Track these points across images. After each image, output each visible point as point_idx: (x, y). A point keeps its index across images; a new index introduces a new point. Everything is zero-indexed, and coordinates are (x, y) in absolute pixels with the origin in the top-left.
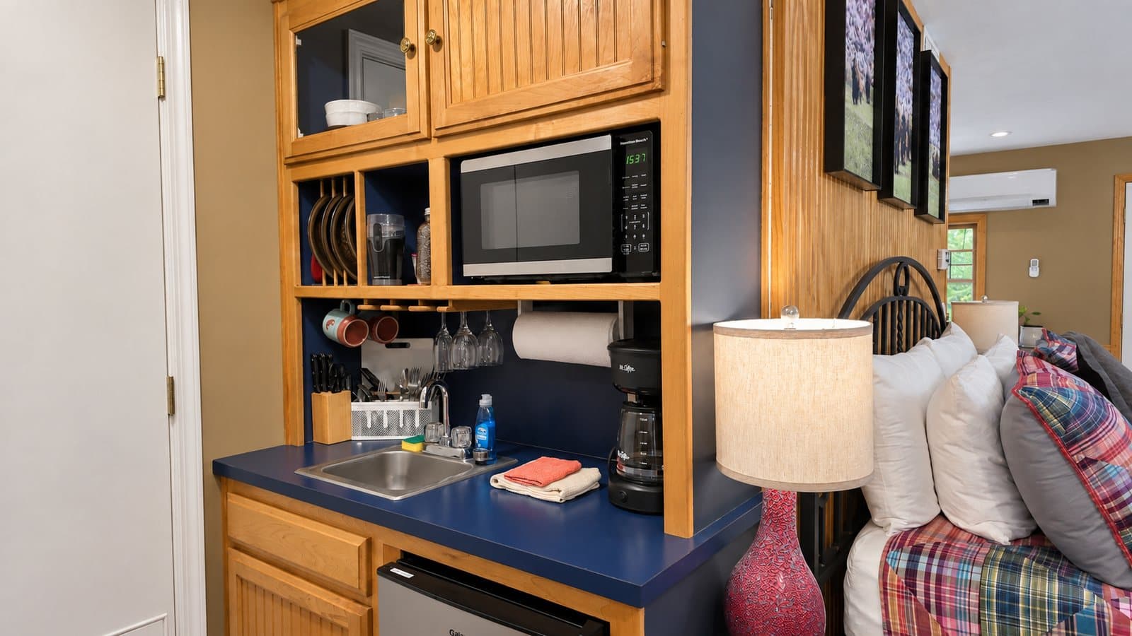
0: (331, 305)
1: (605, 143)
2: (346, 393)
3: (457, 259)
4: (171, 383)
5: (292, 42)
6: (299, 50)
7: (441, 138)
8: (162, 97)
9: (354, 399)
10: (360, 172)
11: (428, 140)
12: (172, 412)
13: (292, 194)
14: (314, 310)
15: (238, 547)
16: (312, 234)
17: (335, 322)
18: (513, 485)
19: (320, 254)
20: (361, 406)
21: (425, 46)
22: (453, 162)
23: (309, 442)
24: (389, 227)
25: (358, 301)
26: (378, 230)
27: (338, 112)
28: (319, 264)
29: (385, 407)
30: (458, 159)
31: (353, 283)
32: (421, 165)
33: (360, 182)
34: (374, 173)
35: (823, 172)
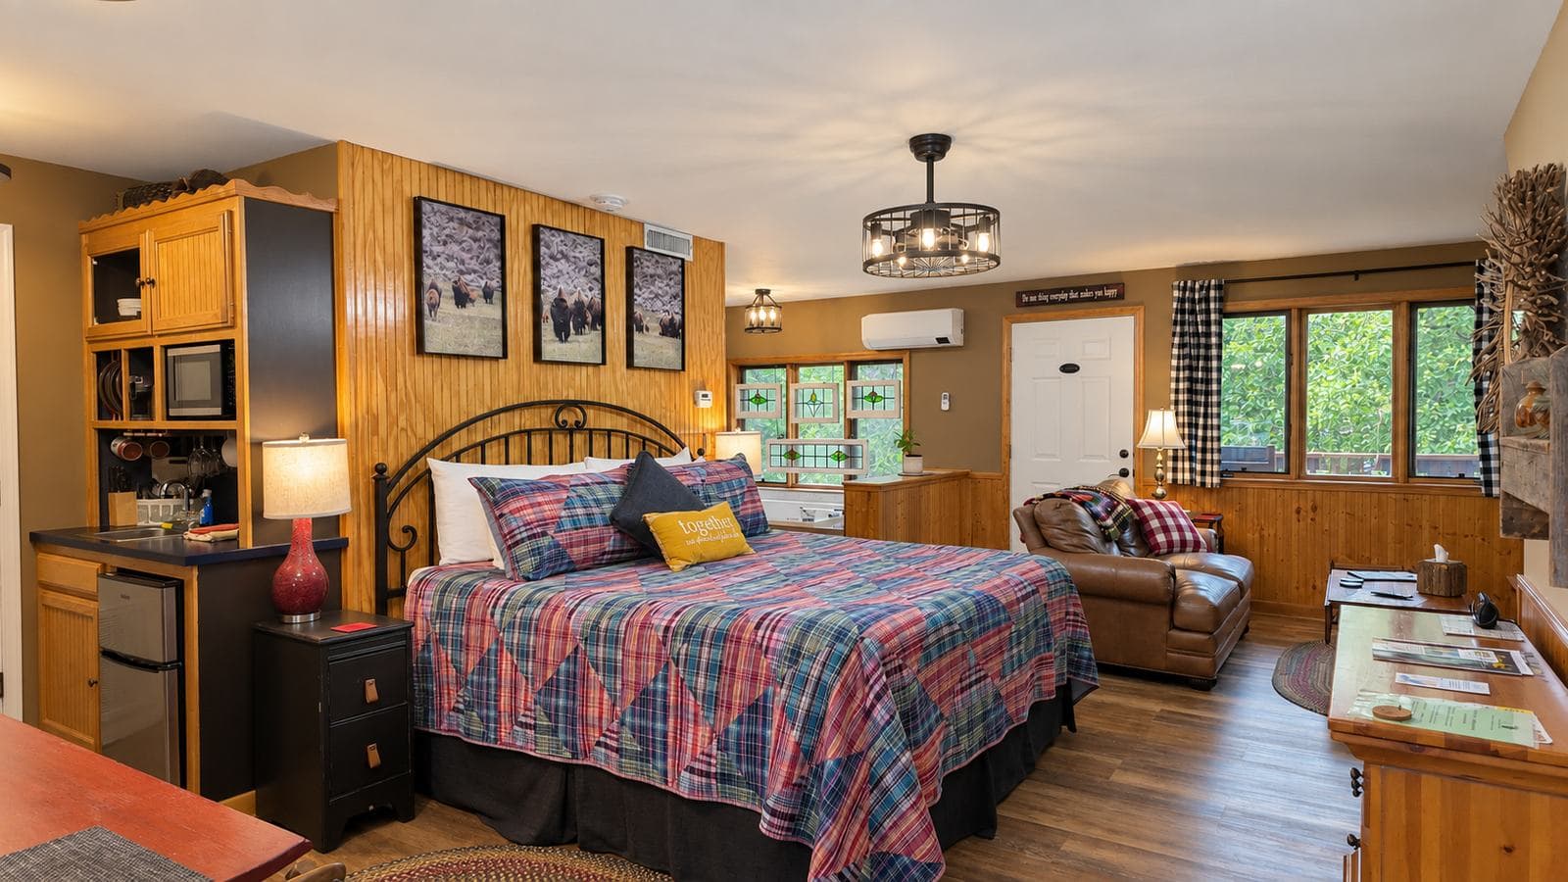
0: (117, 433)
1: (217, 348)
2: (131, 493)
3: (167, 406)
5: (89, 264)
6: (95, 268)
7: (160, 336)
9: (139, 498)
10: (126, 350)
11: (152, 336)
13: (89, 362)
14: (106, 436)
15: (48, 587)
16: (102, 387)
17: (117, 445)
18: (193, 536)
19: (107, 399)
20: (144, 502)
21: (148, 283)
22: (163, 349)
23: (105, 525)
24: (141, 384)
25: (126, 430)
26: (133, 386)
27: (127, 306)
28: (107, 406)
29: (161, 502)
30: (166, 348)
31: (122, 419)
32: (150, 350)
33: (124, 355)
34: (131, 352)
35: (418, 353)
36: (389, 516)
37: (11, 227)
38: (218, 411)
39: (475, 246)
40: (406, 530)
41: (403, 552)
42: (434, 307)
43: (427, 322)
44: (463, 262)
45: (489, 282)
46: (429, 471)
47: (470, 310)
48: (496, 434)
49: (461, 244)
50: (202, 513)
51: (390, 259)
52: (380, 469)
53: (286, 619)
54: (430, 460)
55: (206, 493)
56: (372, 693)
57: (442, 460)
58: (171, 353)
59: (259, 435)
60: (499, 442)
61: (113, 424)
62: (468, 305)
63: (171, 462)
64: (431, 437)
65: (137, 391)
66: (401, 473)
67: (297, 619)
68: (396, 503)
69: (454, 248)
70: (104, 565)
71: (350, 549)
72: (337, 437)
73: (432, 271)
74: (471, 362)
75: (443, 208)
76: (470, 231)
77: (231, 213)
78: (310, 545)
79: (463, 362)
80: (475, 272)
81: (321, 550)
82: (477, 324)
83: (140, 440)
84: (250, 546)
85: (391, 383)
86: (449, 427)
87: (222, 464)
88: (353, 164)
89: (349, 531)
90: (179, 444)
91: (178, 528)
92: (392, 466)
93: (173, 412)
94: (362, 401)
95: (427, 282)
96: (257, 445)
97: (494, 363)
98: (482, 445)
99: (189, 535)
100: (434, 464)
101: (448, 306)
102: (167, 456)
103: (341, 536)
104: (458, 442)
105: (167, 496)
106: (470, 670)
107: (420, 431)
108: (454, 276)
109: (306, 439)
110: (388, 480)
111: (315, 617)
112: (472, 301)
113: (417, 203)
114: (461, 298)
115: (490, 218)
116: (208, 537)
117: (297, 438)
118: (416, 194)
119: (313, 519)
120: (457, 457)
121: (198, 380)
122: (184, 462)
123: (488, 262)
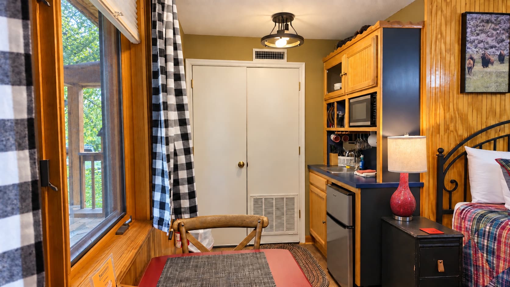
0: (333, 132)
1: (369, 97)
2: (337, 154)
3: (350, 122)
4: (300, 147)
5: (326, 72)
6: (328, 73)
7: (347, 95)
8: (299, 90)
9: (339, 156)
10: (336, 102)
11: (345, 95)
12: (299, 154)
13: (325, 106)
14: (330, 133)
15: (312, 184)
16: (328, 116)
17: (333, 137)
18: (358, 174)
19: (330, 121)
20: (341, 157)
21: (344, 75)
22: (349, 100)
23: (328, 165)
24: (341, 113)
25: (335, 131)
26: (338, 115)
27: (337, 86)
28: (330, 123)
29: (346, 158)
30: (350, 99)
31: (334, 127)
32: (344, 100)
33: (336, 104)
34: (338, 102)
35: (461, 93)
36: (444, 174)
37: (304, 63)
38: (369, 123)
39: (495, 33)
40: (453, 182)
41: (450, 193)
42: (470, 68)
43: (467, 76)
44: (487, 43)
45: (502, 52)
46: (465, 153)
47: (490, 68)
48: (502, 134)
49: (487, 33)
50: (361, 164)
51: (448, 47)
52: (441, 151)
53: (396, 217)
54: (466, 147)
55: (362, 156)
56: (441, 268)
57: (472, 147)
58: (351, 101)
59: (386, 134)
60: (504, 140)
61: (332, 129)
62: (490, 65)
63: (349, 143)
64: (466, 135)
65: (339, 117)
66: (450, 154)
67: (400, 219)
68: (448, 169)
69: (482, 37)
70: (328, 181)
71: (424, 188)
72: (420, 135)
73: (471, 51)
74: (489, 96)
75: (479, 16)
76: (493, 25)
77: (377, 37)
78: (407, 184)
79: (485, 96)
80: (495, 47)
81: (411, 187)
82: (494, 75)
83: (340, 135)
84: (381, 182)
85: (447, 108)
86: (476, 131)
87: (368, 145)
88: (432, 4)
89: (424, 180)
90: (353, 137)
91: (352, 169)
92: (447, 150)
93: (352, 124)
94: (432, 118)
95: (467, 56)
96: (385, 138)
97: (503, 96)
98: (495, 140)
99: (356, 173)
100: (468, 149)
101: (478, 67)
102: (348, 141)
103: (421, 181)
104: (482, 138)
105: (348, 156)
106: (501, 270)
107: (460, 132)
108: (481, 52)
109: (407, 136)
110: (444, 157)
111: (409, 219)
112: (492, 64)
113: (464, 16)
114: (486, 62)
115: (503, 17)
116: (364, 175)
117: (404, 135)
118: (463, 11)
119: (409, 174)
120: (480, 146)
121: (362, 110)
122: (353, 143)
123: (503, 41)
